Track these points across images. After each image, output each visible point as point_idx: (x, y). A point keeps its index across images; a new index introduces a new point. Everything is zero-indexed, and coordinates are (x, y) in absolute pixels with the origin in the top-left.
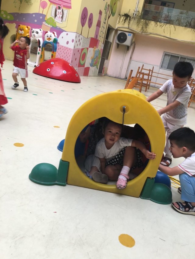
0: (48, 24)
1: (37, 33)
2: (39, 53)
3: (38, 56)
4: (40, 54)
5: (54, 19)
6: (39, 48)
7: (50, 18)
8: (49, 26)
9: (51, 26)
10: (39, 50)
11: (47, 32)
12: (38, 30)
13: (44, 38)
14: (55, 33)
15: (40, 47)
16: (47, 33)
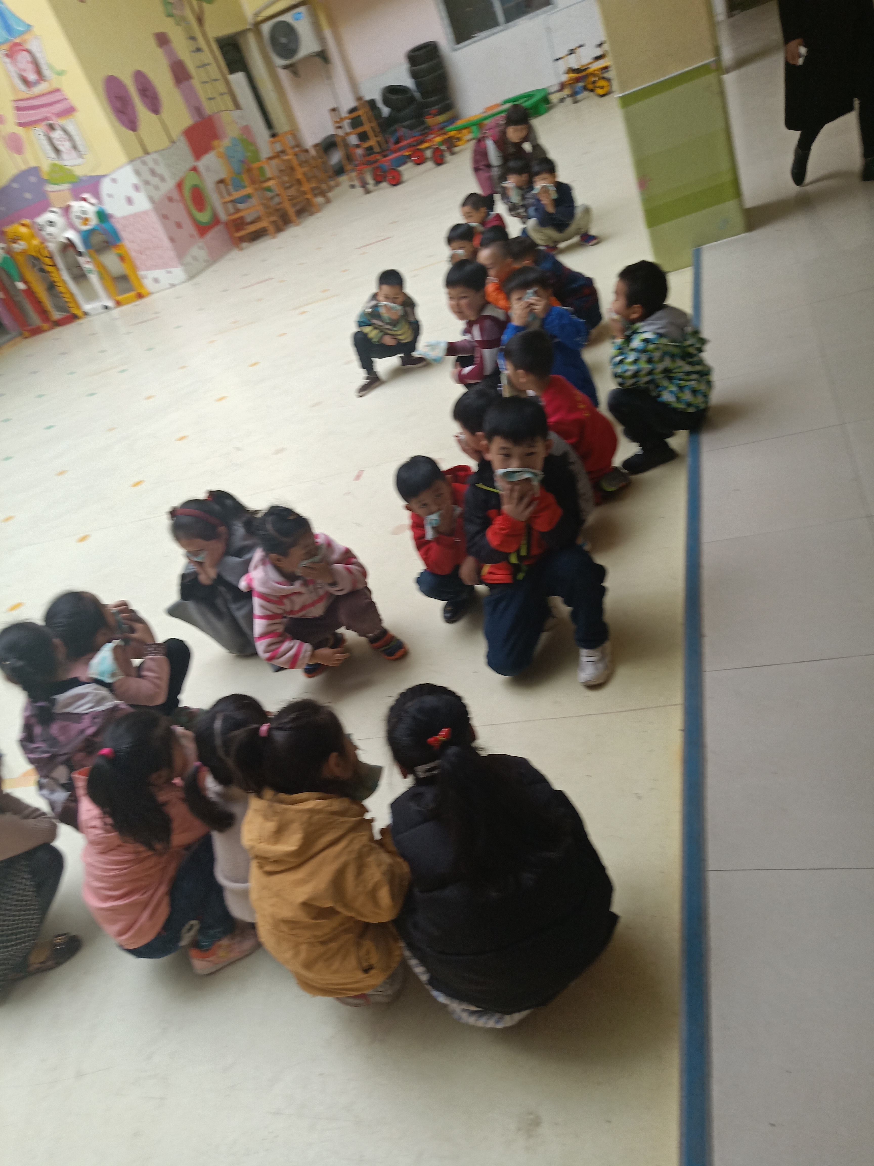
0: (58, 184)
1: (51, 224)
2: (91, 272)
3: (94, 278)
4: (95, 272)
6: (81, 259)
7: (52, 166)
8: (64, 186)
9: (68, 186)
10: (87, 262)
11: (69, 207)
12: (49, 216)
14: (86, 196)
15: (80, 254)
16: (72, 210)
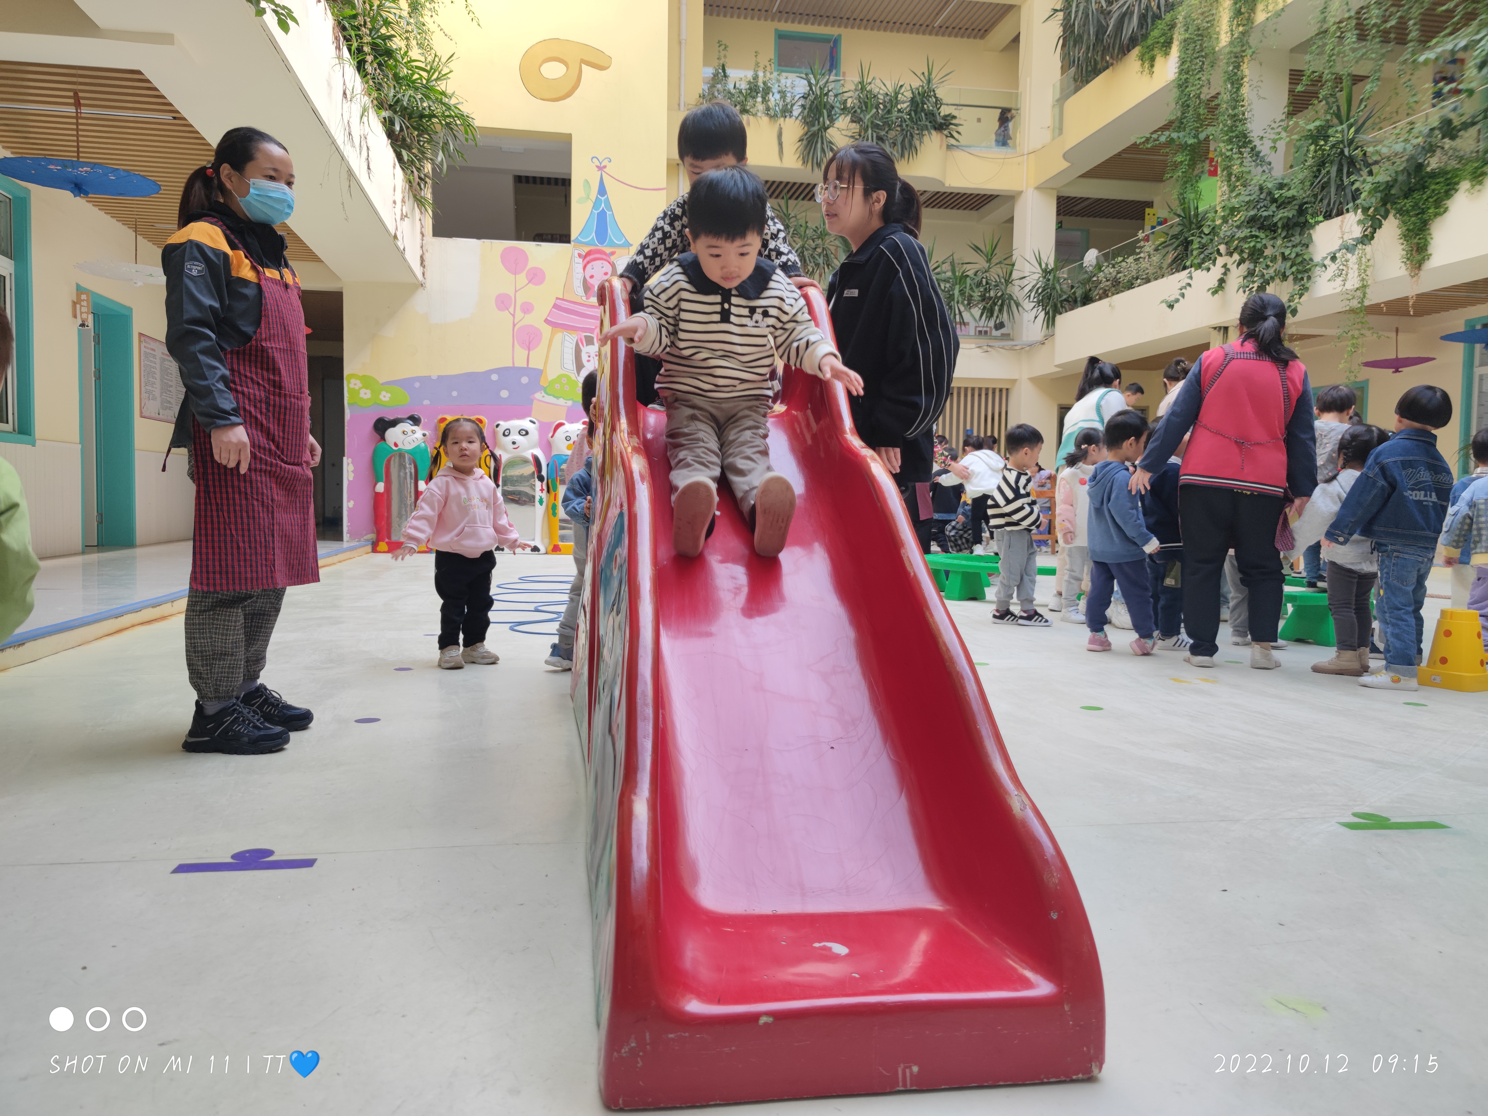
0: (554, 397)
1: (524, 433)
2: (541, 502)
3: (539, 510)
4: (544, 504)
5: (573, 378)
6: (538, 484)
7: (560, 377)
8: (561, 402)
9: (570, 403)
10: (542, 490)
11: (561, 425)
12: (525, 424)
13: (547, 447)
15: (541, 479)
16: (561, 430)
